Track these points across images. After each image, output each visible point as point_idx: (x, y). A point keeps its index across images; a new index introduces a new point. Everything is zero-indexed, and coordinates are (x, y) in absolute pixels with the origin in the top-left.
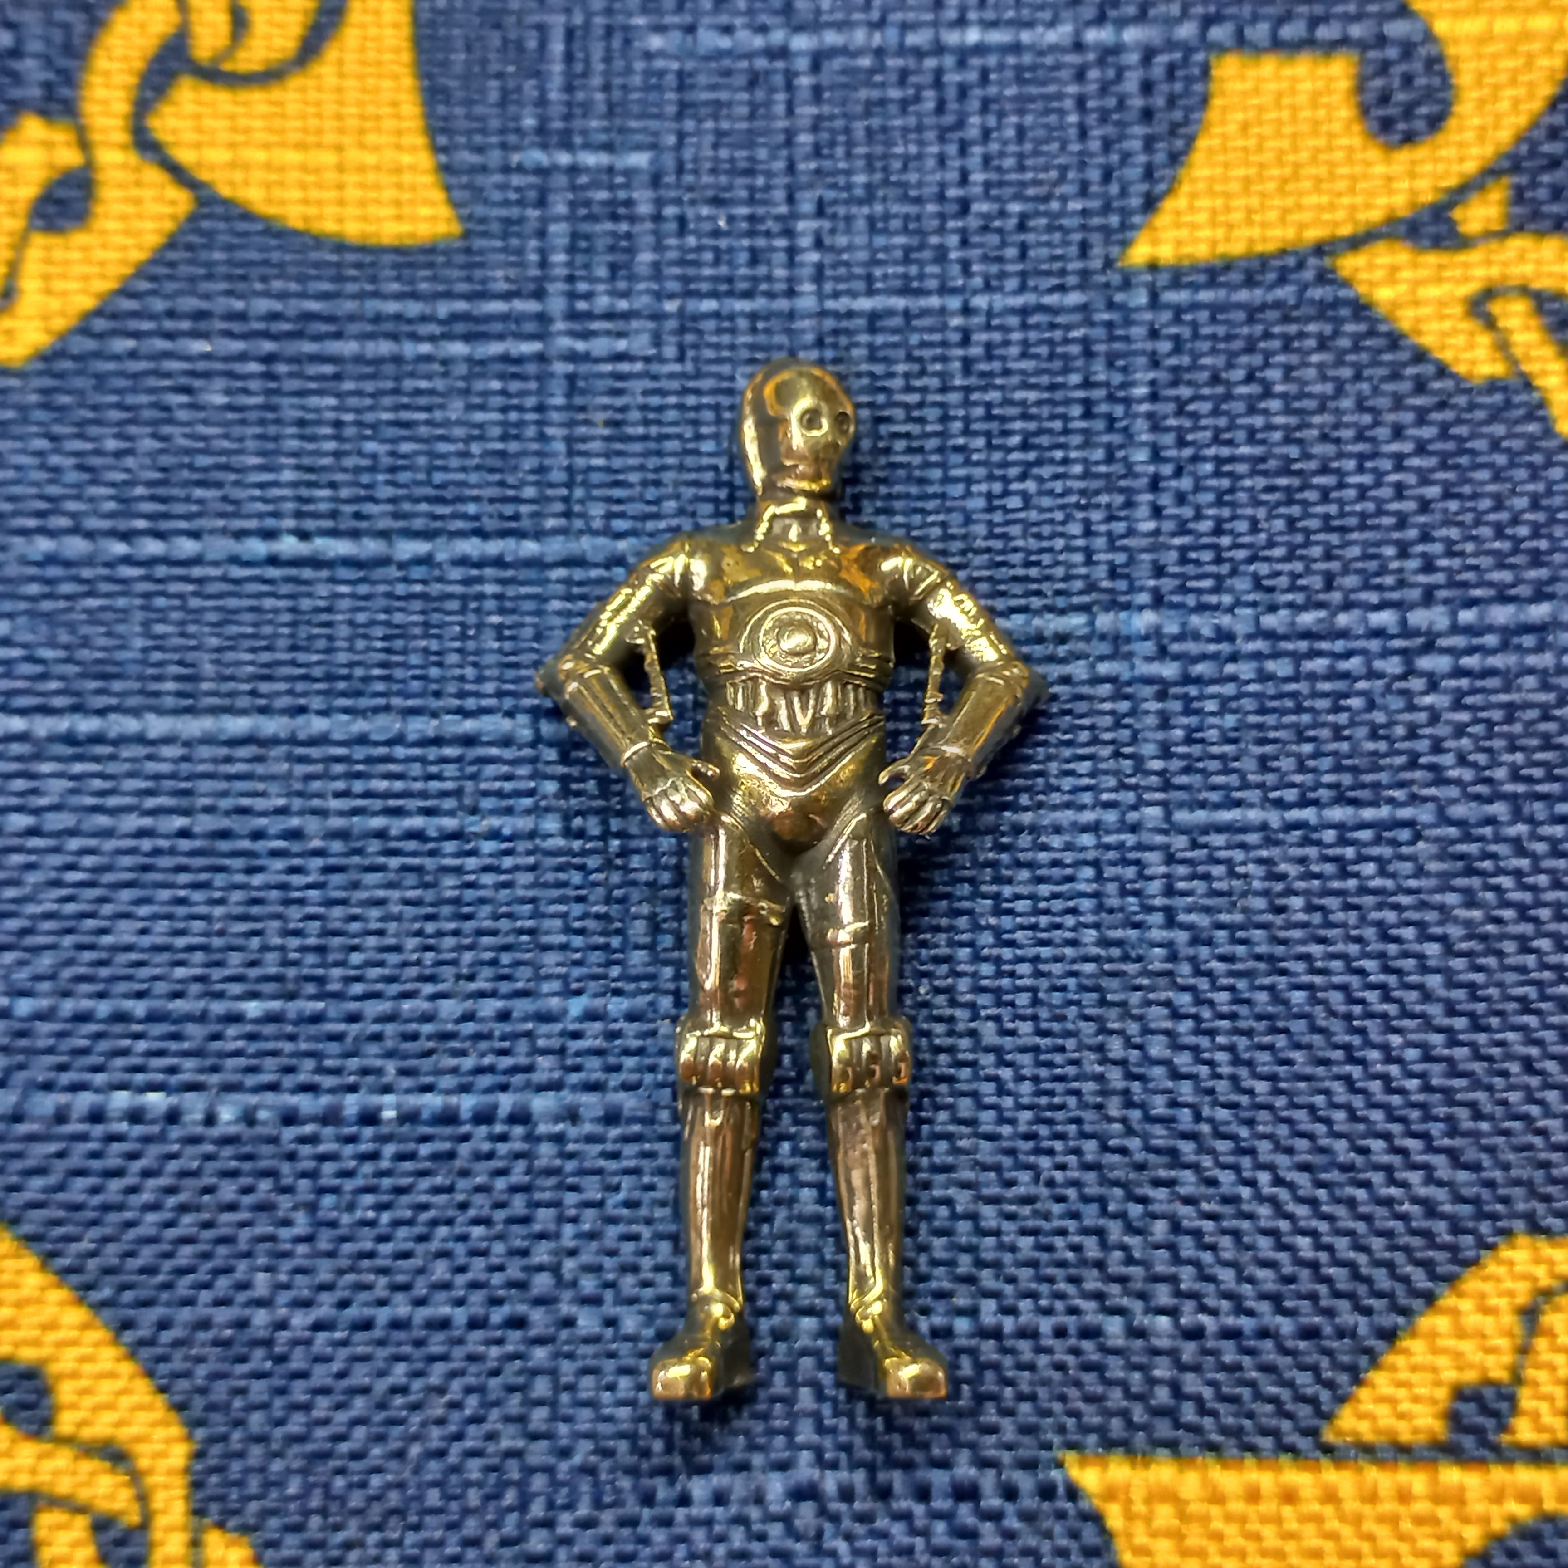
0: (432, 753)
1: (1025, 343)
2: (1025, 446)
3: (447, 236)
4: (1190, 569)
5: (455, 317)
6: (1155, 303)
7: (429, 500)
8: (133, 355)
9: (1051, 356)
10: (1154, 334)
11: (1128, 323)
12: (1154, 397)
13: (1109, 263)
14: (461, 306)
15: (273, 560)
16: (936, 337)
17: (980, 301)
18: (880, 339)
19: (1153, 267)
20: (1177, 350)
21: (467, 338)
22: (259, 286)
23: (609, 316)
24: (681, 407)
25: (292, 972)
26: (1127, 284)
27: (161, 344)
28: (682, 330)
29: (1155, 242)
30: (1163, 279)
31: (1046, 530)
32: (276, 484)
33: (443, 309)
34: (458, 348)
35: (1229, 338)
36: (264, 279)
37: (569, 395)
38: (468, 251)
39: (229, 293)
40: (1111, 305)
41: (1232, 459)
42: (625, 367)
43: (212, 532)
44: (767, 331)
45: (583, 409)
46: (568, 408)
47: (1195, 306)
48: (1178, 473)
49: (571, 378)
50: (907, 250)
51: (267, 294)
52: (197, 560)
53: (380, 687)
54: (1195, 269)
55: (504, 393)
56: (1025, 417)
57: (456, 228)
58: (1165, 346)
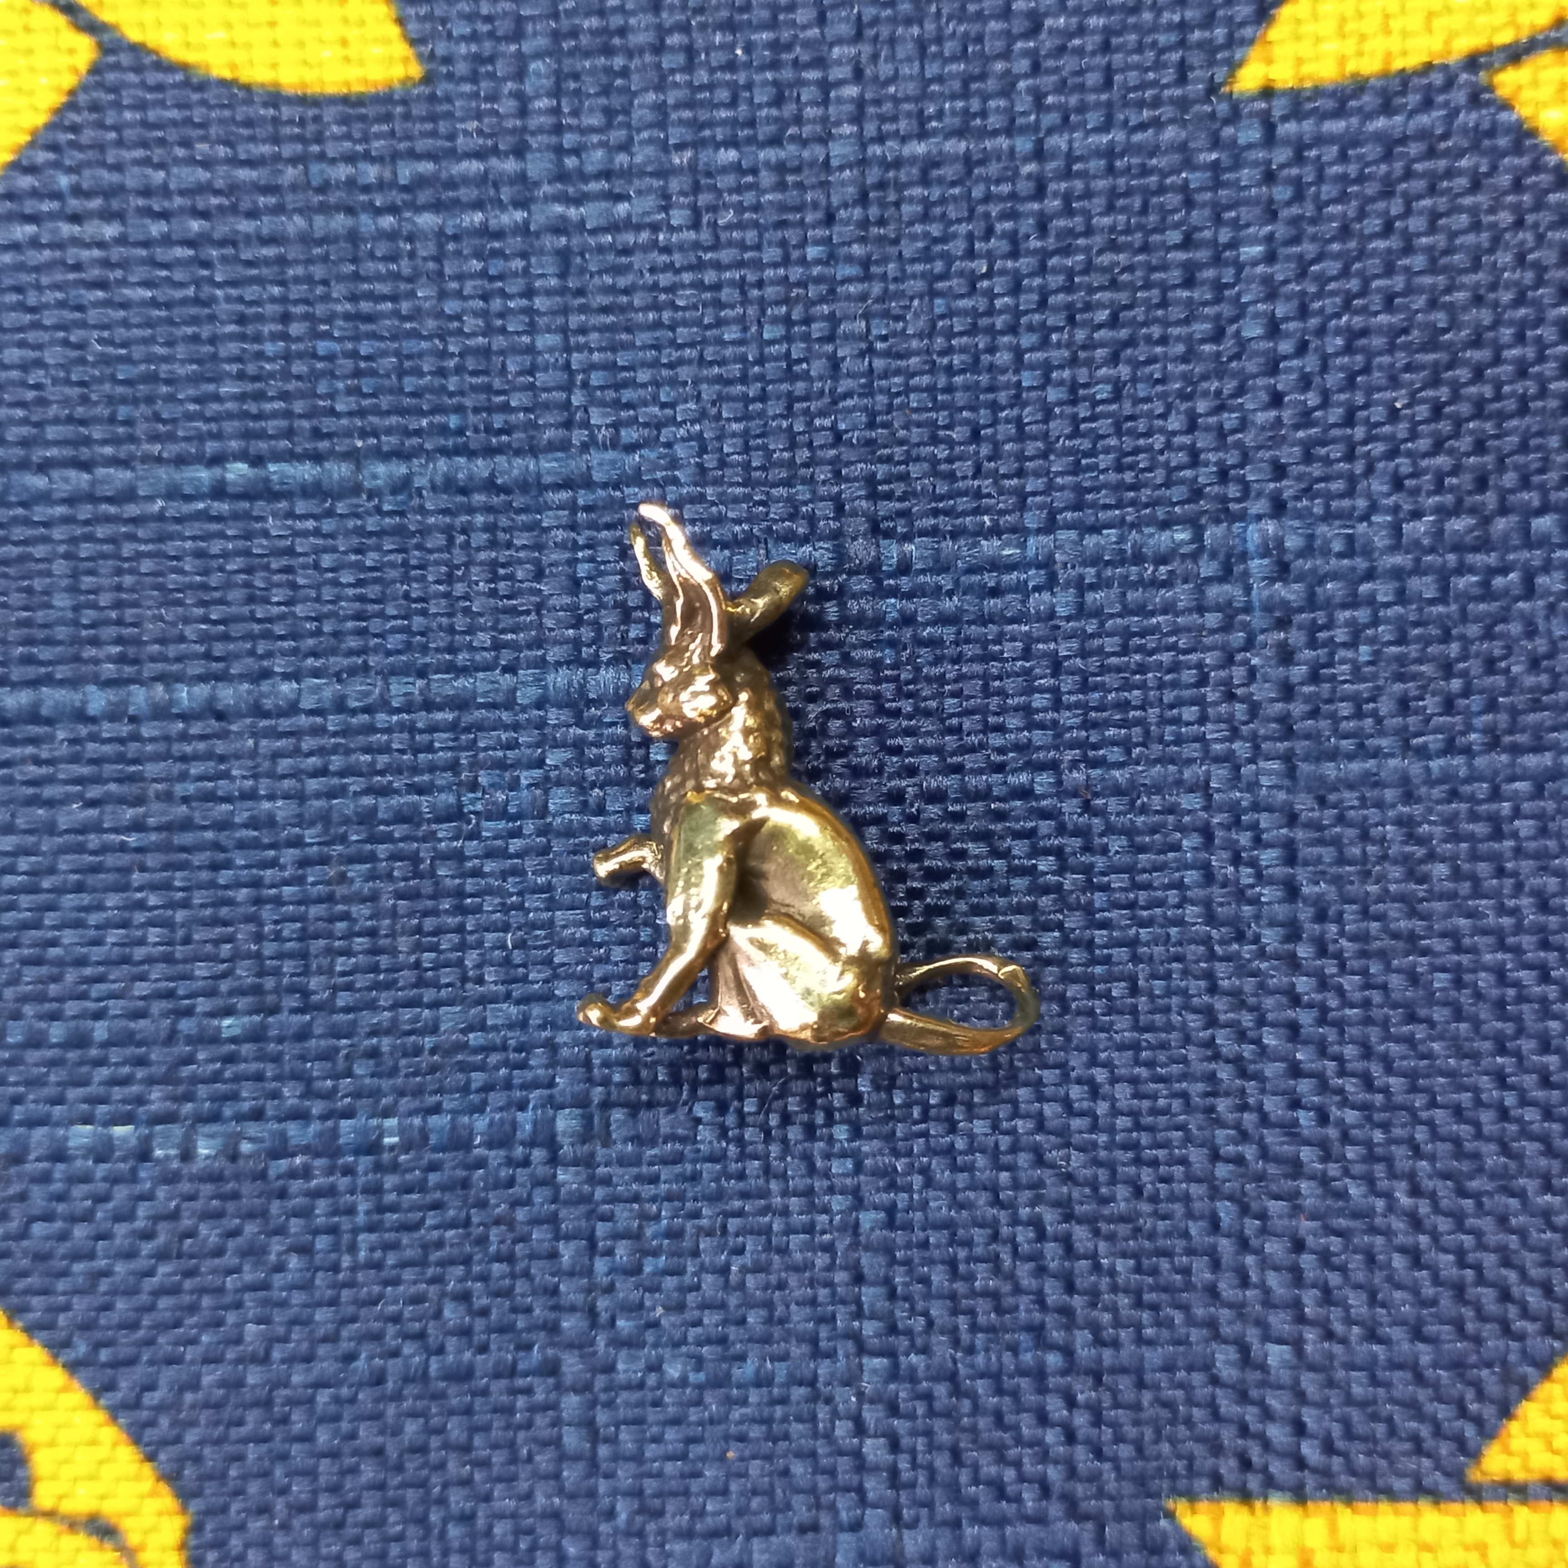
0: (421, 719)
1: (1113, 194)
2: (1114, 322)
3: (406, 81)
4: (1316, 470)
5: (420, 182)
6: (1270, 138)
7: (402, 412)
8: (35, 243)
9: (1144, 210)
10: (1270, 177)
11: (1237, 165)
12: (1270, 258)
13: (1212, 89)
14: (426, 167)
15: (219, 491)
16: (1005, 188)
17: (1058, 142)
18: (936, 193)
19: (1267, 92)
20: (1299, 197)
21: (437, 207)
22: (180, 152)
23: (607, 174)
24: (699, 285)
25: (269, 983)
26: (1235, 116)
27: (67, 229)
28: (696, 189)
29: (1269, 61)
30: (1279, 108)
31: (1142, 425)
32: (217, 398)
33: (405, 172)
34: (427, 220)
35: (1361, 179)
36: (186, 143)
37: (563, 275)
38: (432, 98)
39: (146, 162)
40: (1216, 143)
41: (1365, 332)
42: (629, 238)
43: (146, 459)
44: (800, 186)
45: (580, 292)
46: (562, 291)
47: (1320, 140)
48: (1302, 349)
49: (564, 256)
50: (967, 79)
51: (191, 161)
52: (129, 495)
53: (353, 643)
54: (1318, 92)
55: (483, 274)
56: (1114, 285)
57: (415, 71)
58: (1282, 193)
